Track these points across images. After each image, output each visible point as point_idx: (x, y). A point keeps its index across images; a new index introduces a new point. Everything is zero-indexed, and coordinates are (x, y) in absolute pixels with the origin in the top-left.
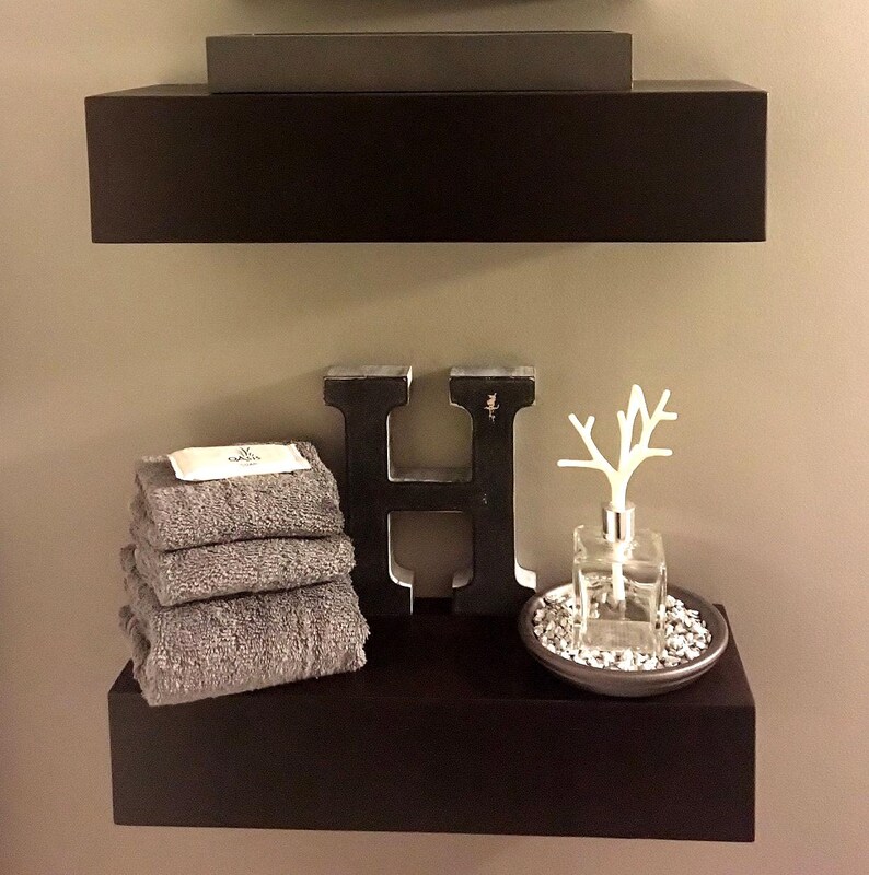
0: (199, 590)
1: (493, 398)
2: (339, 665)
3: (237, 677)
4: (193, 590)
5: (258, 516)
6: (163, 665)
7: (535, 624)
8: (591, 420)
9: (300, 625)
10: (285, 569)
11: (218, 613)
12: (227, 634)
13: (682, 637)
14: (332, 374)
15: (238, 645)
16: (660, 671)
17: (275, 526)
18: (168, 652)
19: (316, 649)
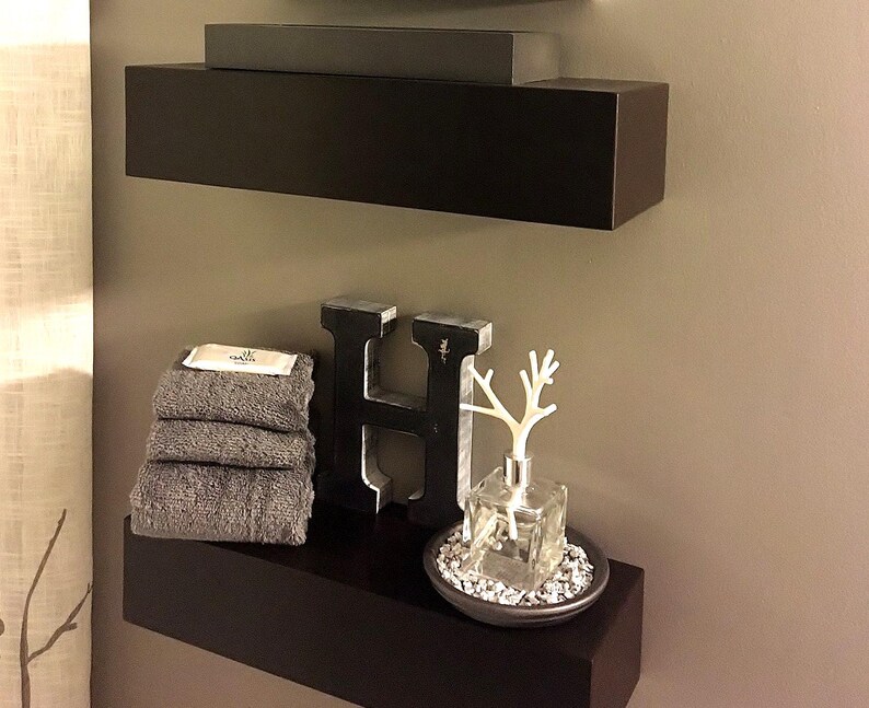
0: (172, 452)
1: (445, 342)
2: (279, 537)
3: (195, 527)
4: (168, 451)
5: (229, 403)
6: (139, 505)
7: (446, 542)
8: (490, 372)
9: (249, 498)
10: (243, 450)
11: (191, 474)
12: (191, 492)
13: (560, 585)
14: (329, 304)
15: (196, 502)
16: (522, 607)
17: (241, 415)
18: (142, 496)
19: (258, 519)
